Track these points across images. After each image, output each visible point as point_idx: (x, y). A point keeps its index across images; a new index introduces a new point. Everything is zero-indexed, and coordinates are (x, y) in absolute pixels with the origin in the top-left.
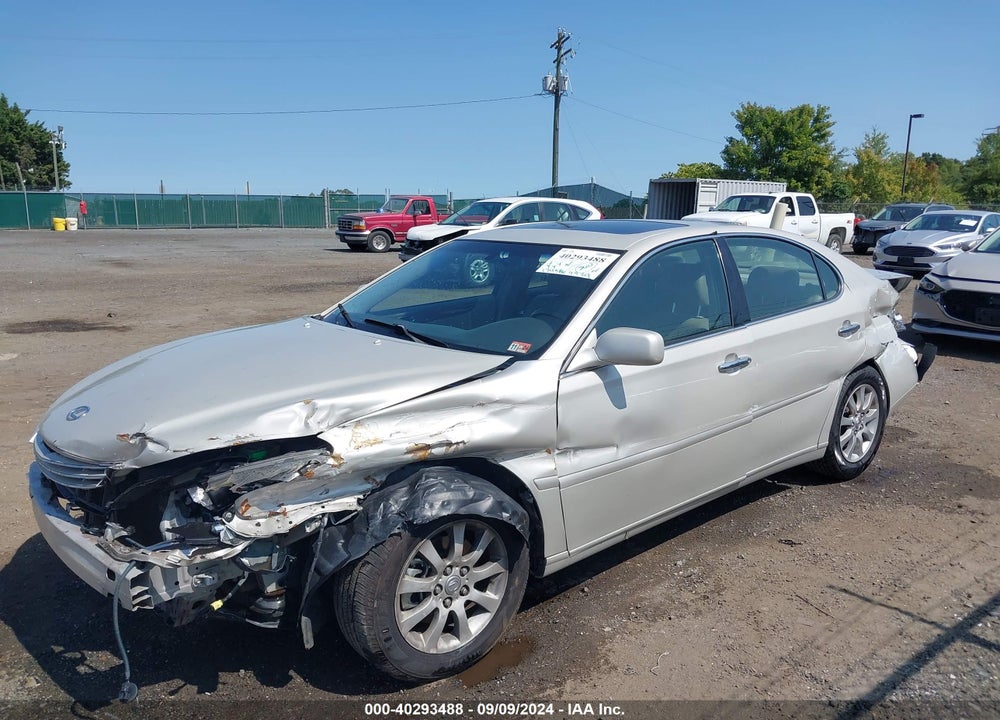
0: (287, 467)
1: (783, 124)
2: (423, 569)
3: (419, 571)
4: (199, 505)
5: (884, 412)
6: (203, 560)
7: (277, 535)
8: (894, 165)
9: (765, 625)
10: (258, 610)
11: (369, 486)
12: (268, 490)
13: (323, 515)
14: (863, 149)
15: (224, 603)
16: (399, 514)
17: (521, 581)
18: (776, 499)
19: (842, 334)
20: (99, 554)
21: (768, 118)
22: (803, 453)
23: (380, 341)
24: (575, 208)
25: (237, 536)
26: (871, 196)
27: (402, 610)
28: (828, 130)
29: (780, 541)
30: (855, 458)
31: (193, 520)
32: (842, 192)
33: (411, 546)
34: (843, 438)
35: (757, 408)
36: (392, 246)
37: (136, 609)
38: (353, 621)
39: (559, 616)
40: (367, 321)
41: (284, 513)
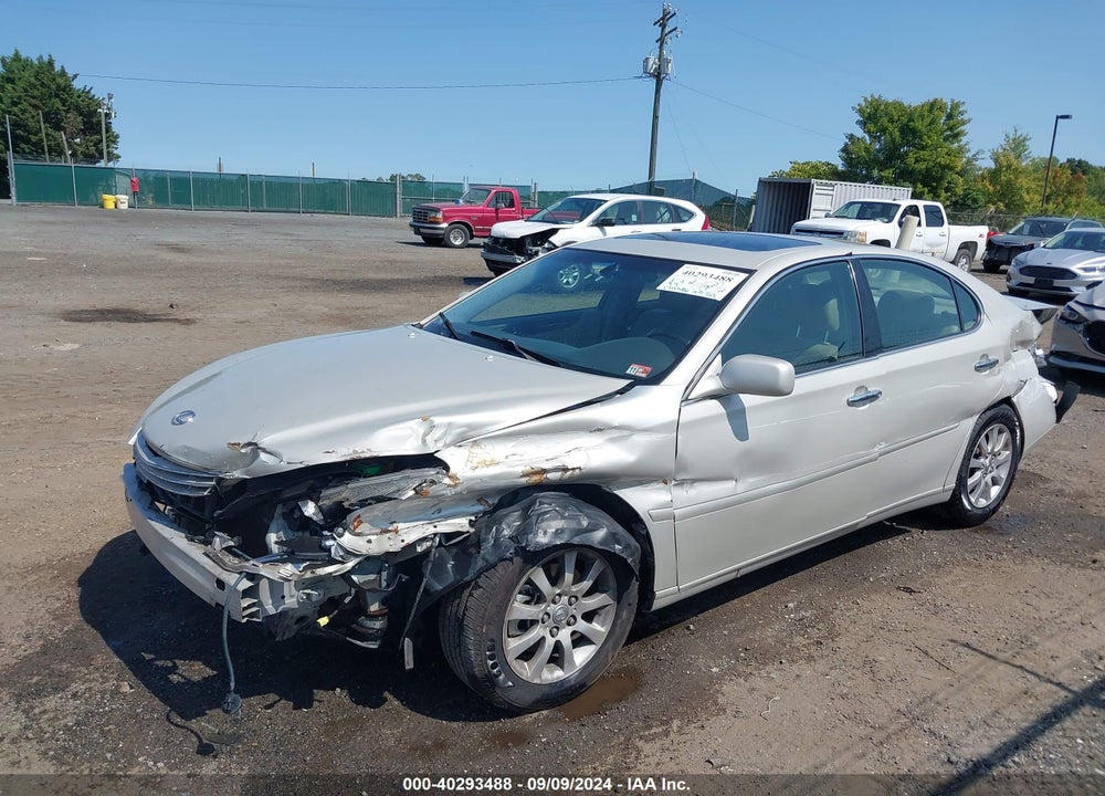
0: (403, 484)
1: (911, 120)
2: (532, 596)
3: (527, 598)
4: (309, 519)
5: (1018, 453)
6: (313, 575)
7: (388, 553)
8: (1035, 171)
9: (882, 675)
10: (360, 629)
11: (481, 508)
12: (381, 506)
13: (435, 535)
14: (1000, 151)
15: (330, 620)
16: (511, 538)
17: (628, 615)
18: (894, 543)
19: (979, 368)
20: (207, 562)
21: (895, 113)
22: (927, 496)
23: (493, 357)
24: (677, 208)
25: (347, 552)
26: (1006, 206)
27: (509, 636)
28: (962, 128)
29: (899, 588)
30: (983, 503)
31: (300, 534)
32: (975, 201)
33: (522, 572)
34: (970, 481)
35: (883, 444)
36: (471, 242)
37: (244, 620)
38: (459, 646)
39: (664, 653)
40: (473, 333)
41: (396, 531)
